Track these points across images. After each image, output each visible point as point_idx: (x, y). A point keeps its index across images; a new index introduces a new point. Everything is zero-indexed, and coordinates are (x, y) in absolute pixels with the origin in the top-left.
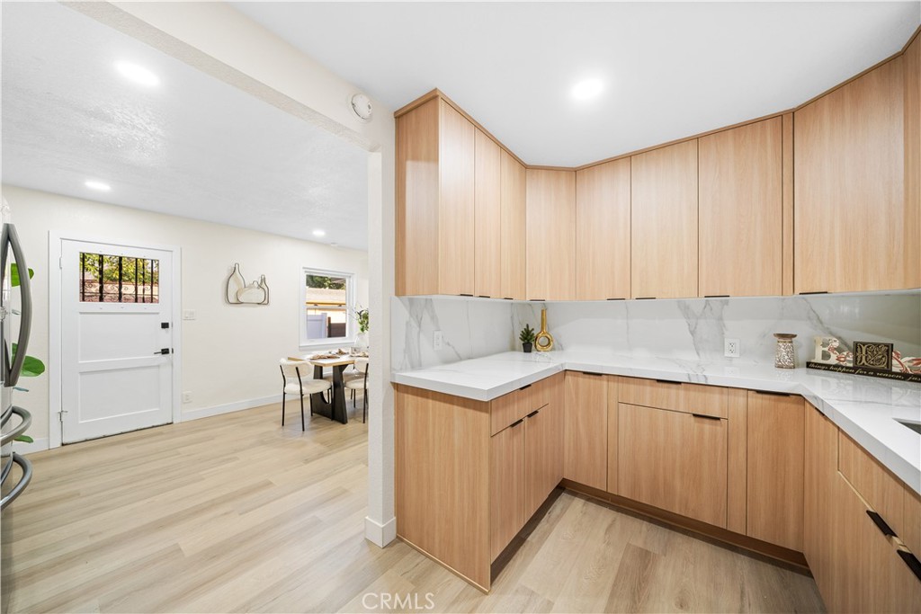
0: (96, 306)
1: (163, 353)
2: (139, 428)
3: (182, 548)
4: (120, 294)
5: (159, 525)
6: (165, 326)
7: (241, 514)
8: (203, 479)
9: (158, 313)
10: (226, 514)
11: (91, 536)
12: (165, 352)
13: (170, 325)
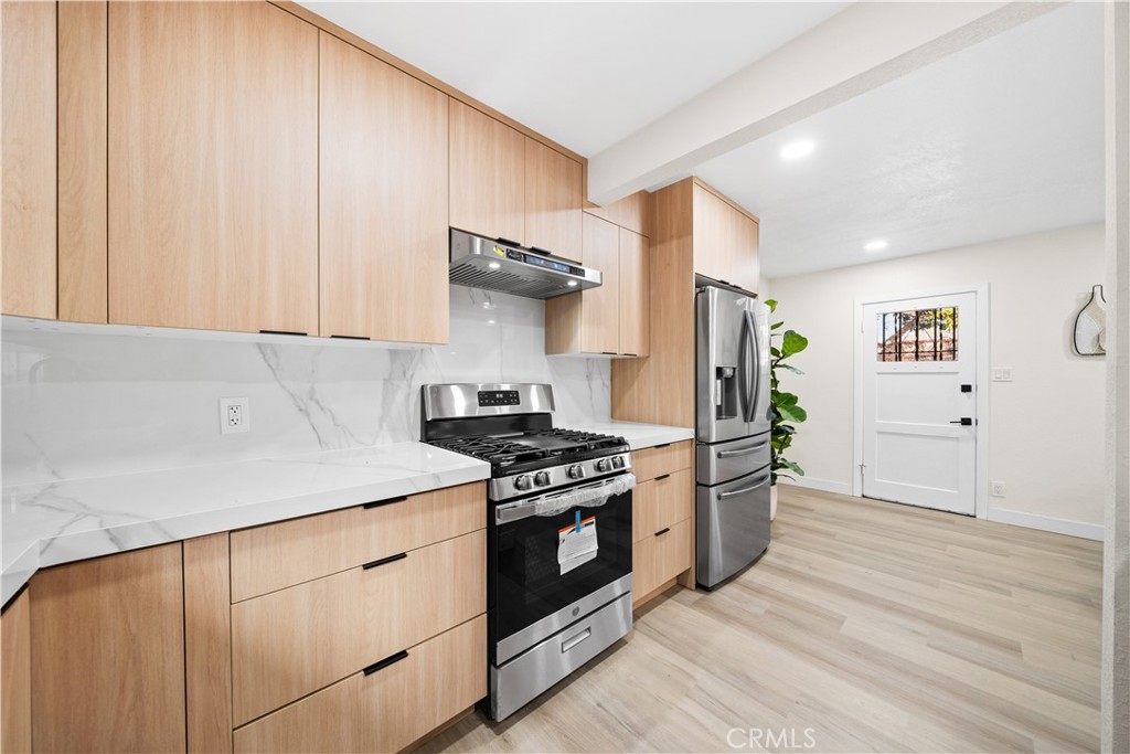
0: (892, 365)
1: (963, 424)
2: (933, 507)
3: (845, 623)
4: (917, 352)
5: (852, 594)
6: (966, 389)
7: (928, 645)
8: (937, 587)
9: (957, 373)
10: (914, 632)
11: (810, 568)
12: (966, 422)
13: (973, 388)
